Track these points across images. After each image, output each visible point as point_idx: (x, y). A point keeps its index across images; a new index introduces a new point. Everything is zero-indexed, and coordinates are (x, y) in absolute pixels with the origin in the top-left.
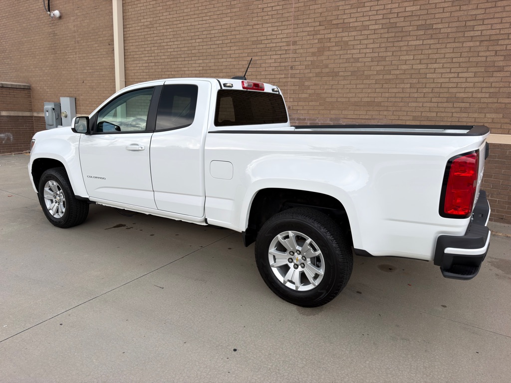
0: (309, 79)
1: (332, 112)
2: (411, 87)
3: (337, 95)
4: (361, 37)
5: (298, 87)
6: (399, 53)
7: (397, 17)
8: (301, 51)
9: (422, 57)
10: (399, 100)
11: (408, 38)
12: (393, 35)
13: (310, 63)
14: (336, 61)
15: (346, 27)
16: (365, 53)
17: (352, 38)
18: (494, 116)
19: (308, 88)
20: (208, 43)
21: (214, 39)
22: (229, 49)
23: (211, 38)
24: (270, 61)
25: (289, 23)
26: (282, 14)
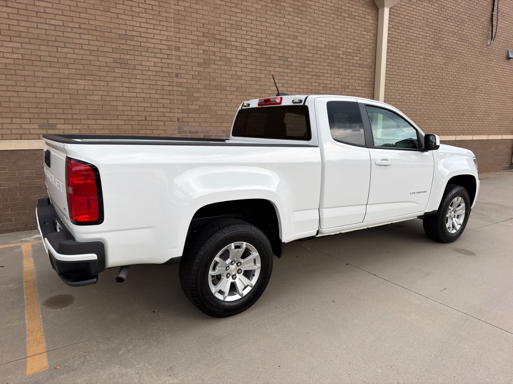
0: (198, 90)
1: (224, 125)
3: (226, 109)
5: (186, 97)
8: (186, 59)
13: (197, 73)
14: (223, 76)
15: (228, 45)
17: (234, 56)
19: (198, 99)
20: (30, 19)
21: (44, 15)
22: (78, 36)
23: (37, 12)
24: (148, 64)
25: (169, 24)
26: (160, 11)
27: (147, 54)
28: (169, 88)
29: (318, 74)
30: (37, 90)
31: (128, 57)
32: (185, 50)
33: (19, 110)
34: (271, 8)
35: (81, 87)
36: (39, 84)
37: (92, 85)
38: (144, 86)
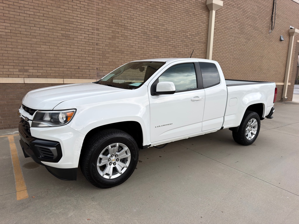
0: (109, 53)
4: (134, 35)
5: (102, 56)
7: (147, 29)
8: (102, 35)
11: (151, 40)
13: (108, 43)
14: (122, 45)
19: (108, 58)
20: (16, 10)
21: (24, 9)
22: (42, 21)
23: (19, 7)
24: (81, 37)
25: (93, 16)
26: (88, 9)
27: (81, 32)
28: (92, 51)
29: (175, 46)
30: (18, 50)
31: (70, 33)
32: (102, 30)
33: (8, 61)
34: (150, 8)
35: (43, 49)
36: (19, 47)
37: (49, 48)
38: (78, 50)
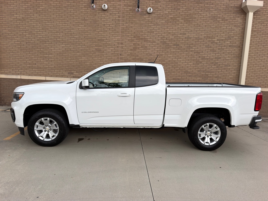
2: (172, 67)
4: (152, 45)
6: (167, 54)
7: (166, 39)
8: (125, 48)
9: (176, 56)
10: (168, 72)
11: (171, 48)
12: (165, 46)
13: (130, 54)
14: (142, 54)
15: (146, 40)
16: (154, 52)
17: (148, 45)
18: (199, 78)
20: (69, 36)
21: (73, 35)
22: (83, 41)
23: (71, 34)
24: (109, 50)
25: (119, 34)
26: (115, 29)
27: (109, 46)
28: (117, 60)
30: (68, 60)
31: (101, 48)
32: (125, 44)
33: (62, 67)
35: (83, 60)
36: (69, 58)
37: (87, 59)
38: (107, 59)
